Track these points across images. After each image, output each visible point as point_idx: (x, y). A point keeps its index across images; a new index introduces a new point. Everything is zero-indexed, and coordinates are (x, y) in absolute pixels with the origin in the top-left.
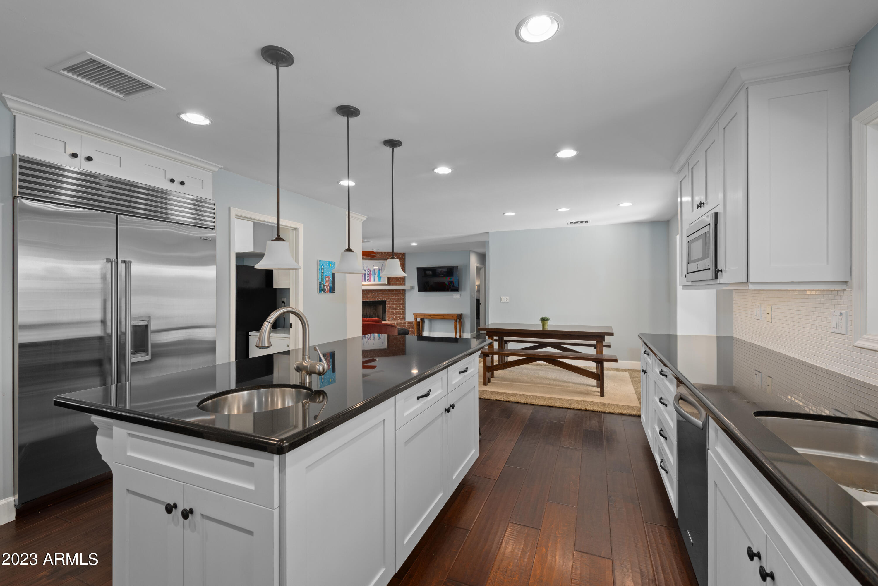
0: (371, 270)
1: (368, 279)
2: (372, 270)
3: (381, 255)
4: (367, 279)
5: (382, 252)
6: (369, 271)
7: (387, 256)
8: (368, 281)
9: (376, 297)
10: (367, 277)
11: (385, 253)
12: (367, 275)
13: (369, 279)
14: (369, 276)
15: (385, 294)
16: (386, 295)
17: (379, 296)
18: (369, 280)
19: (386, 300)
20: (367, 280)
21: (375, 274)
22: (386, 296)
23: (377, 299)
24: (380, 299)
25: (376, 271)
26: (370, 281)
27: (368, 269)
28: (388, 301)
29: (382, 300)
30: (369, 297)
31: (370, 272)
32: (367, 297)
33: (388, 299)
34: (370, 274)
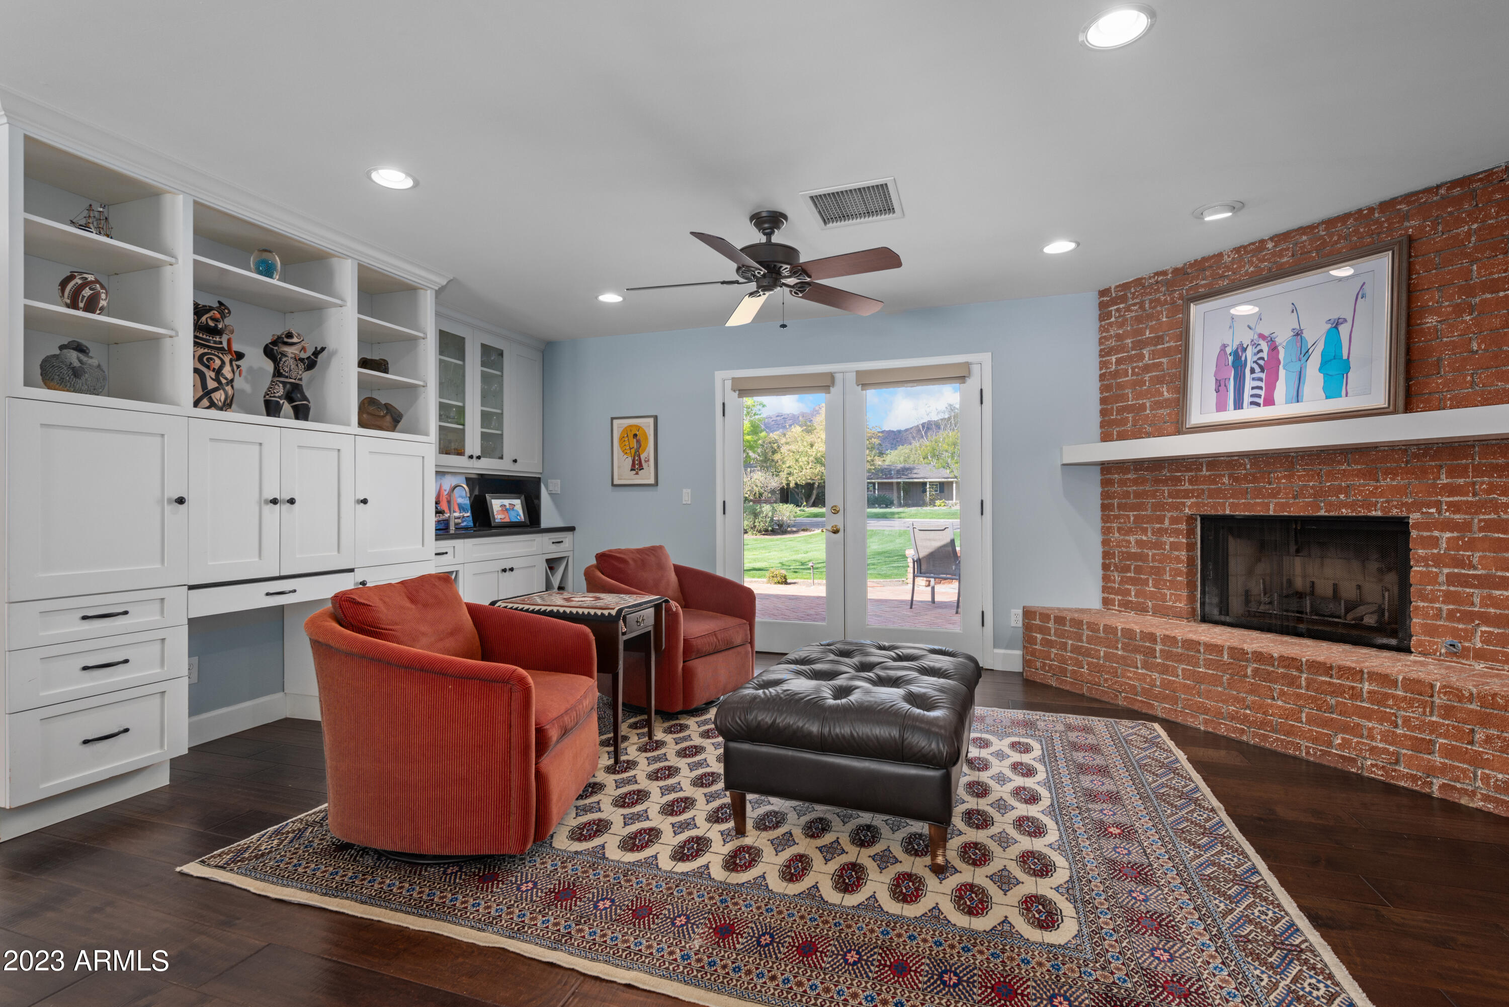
0: (1278, 341)
1: (1252, 396)
2: (1283, 337)
3: (1356, 231)
4: (1247, 392)
5: (1360, 211)
6: (1264, 346)
7: (1406, 217)
8: (1252, 403)
9: (1318, 494)
10: (1249, 383)
11: (1387, 206)
12: (1252, 371)
13: (1262, 393)
14: (1263, 376)
15: (1394, 473)
16: (1398, 481)
17: (1346, 490)
18: (1261, 401)
19: (1395, 512)
20: (1247, 399)
21: (1305, 354)
22: (1402, 490)
23: (1330, 505)
24: (1352, 506)
25: (1315, 334)
26: (1269, 401)
27: (1262, 336)
28: (1414, 517)
29: (1363, 512)
30: (1274, 495)
31: (1274, 349)
32: (1258, 493)
33: (1417, 506)
34: (1270, 367)
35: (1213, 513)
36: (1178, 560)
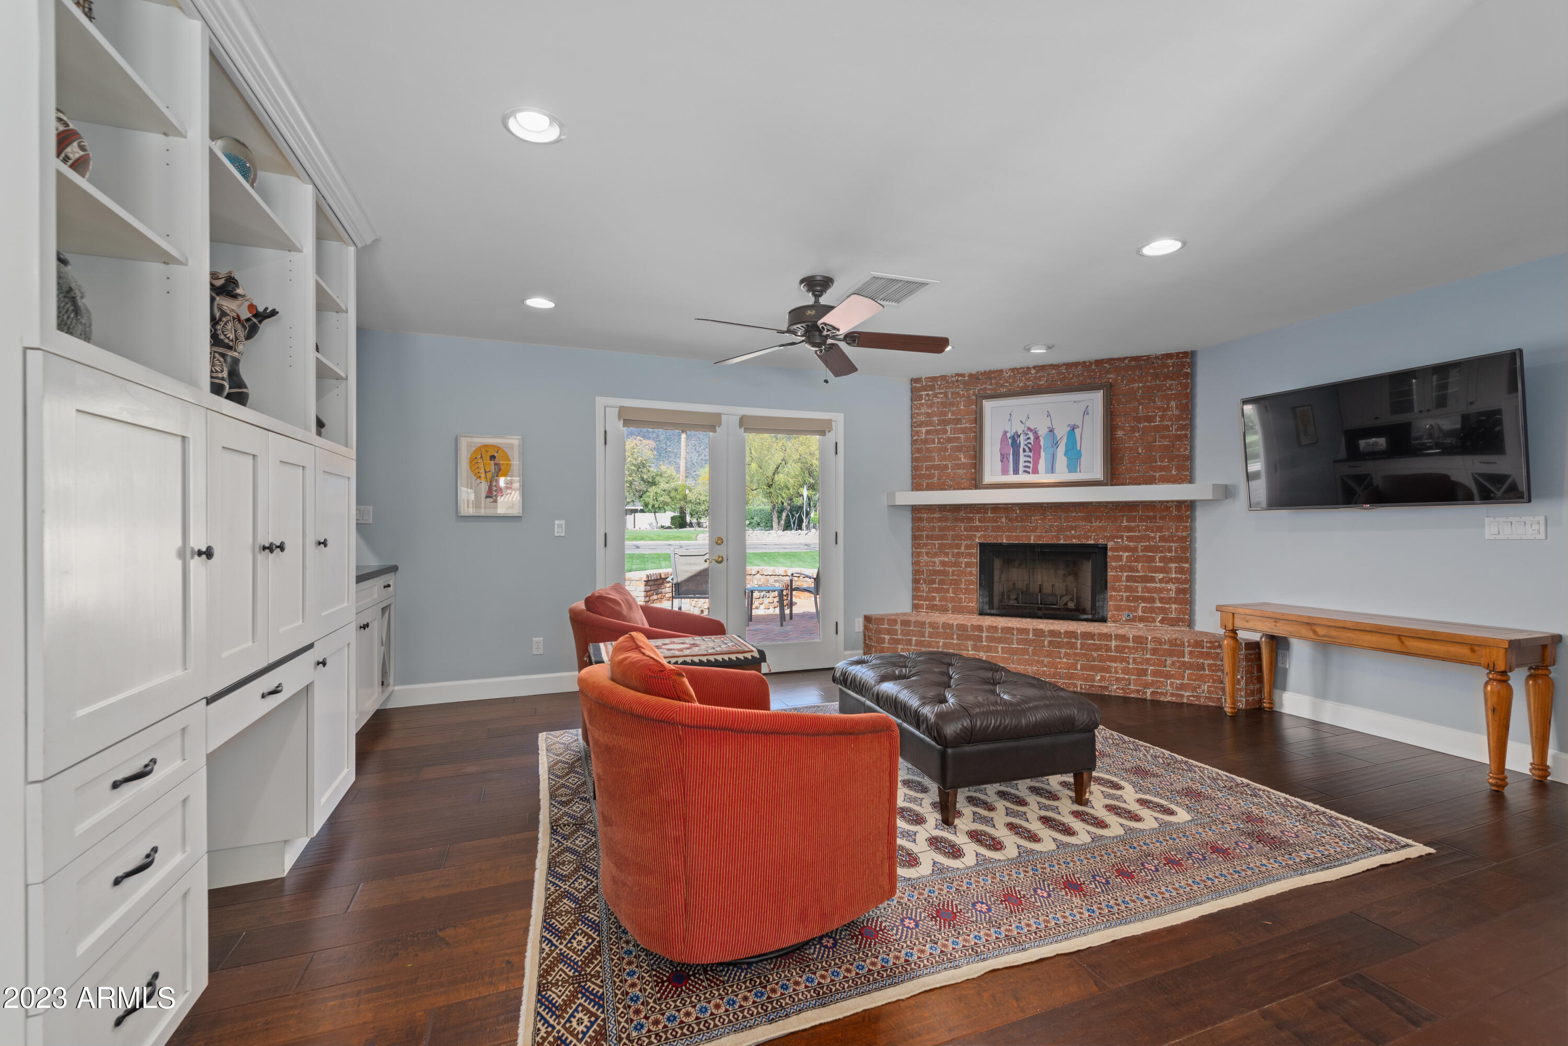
0: (1040, 433)
1: (1025, 467)
2: (1042, 432)
3: (1083, 374)
4: (1021, 464)
5: (1085, 362)
6: (1031, 435)
7: (1108, 372)
8: (1025, 471)
9: (1060, 530)
10: (1022, 459)
11: (1099, 362)
12: (1024, 451)
13: (1031, 465)
14: (1031, 454)
15: (1100, 518)
16: (1103, 523)
17: (1074, 528)
18: (1030, 470)
19: (1101, 541)
20: (1021, 469)
21: (1056, 444)
22: (1104, 529)
23: (1066, 537)
24: (1078, 537)
25: (1061, 432)
26: (1036, 471)
27: (1029, 429)
28: (1110, 544)
29: (1084, 541)
30: (1034, 530)
31: (1037, 438)
32: (1024, 529)
33: (1112, 538)
34: (1035, 449)
35: (995, 541)
36: (971, 574)
